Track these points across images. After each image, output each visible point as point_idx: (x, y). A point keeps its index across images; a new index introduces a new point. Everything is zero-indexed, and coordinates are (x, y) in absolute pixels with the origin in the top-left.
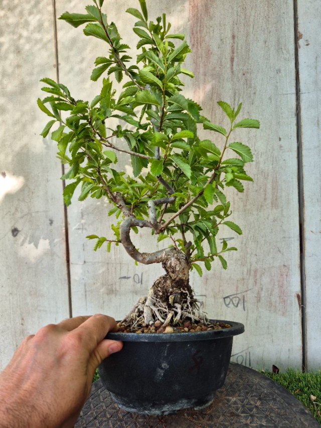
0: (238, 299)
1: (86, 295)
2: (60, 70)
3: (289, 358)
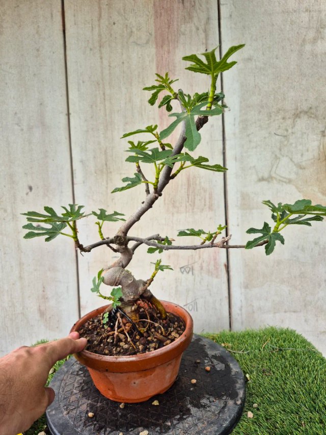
0: (189, 269)
1: (89, 270)
2: (71, 118)
3: (221, 304)
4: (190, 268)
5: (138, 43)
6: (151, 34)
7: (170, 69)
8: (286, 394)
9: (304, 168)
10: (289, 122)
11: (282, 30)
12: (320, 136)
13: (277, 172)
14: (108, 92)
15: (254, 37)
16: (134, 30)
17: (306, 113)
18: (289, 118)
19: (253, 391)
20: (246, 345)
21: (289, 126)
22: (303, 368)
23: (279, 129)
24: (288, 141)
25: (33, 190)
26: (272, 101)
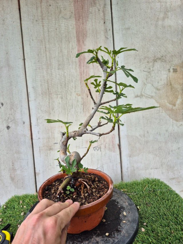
2: (25, 62)
3: (116, 167)
4: (99, 148)
5: (65, 17)
6: (72, 12)
7: (84, 33)
8: (160, 215)
9: (159, 90)
10: (151, 64)
11: (146, 12)
12: (167, 72)
13: (145, 92)
14: (47, 46)
15: (131, 16)
16: (62, 9)
17: (160, 59)
18: (151, 62)
19: (143, 216)
20: (135, 190)
21: (151, 67)
22: (168, 200)
23: (145, 68)
24: (151, 75)
25: (4, 105)
26: (141, 52)
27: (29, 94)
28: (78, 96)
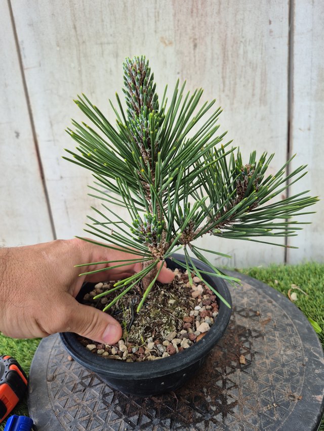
27: (21, 47)
28: (166, 45)
